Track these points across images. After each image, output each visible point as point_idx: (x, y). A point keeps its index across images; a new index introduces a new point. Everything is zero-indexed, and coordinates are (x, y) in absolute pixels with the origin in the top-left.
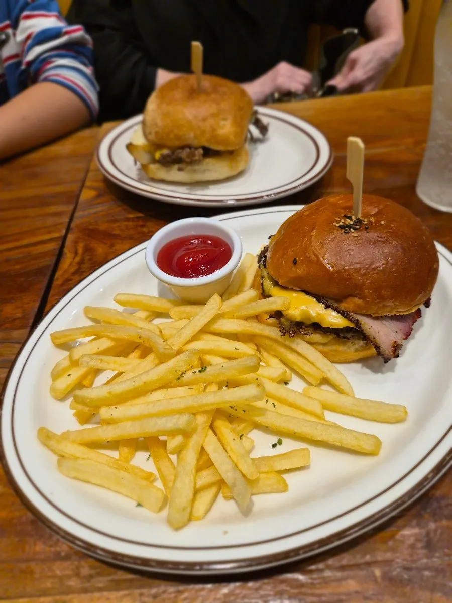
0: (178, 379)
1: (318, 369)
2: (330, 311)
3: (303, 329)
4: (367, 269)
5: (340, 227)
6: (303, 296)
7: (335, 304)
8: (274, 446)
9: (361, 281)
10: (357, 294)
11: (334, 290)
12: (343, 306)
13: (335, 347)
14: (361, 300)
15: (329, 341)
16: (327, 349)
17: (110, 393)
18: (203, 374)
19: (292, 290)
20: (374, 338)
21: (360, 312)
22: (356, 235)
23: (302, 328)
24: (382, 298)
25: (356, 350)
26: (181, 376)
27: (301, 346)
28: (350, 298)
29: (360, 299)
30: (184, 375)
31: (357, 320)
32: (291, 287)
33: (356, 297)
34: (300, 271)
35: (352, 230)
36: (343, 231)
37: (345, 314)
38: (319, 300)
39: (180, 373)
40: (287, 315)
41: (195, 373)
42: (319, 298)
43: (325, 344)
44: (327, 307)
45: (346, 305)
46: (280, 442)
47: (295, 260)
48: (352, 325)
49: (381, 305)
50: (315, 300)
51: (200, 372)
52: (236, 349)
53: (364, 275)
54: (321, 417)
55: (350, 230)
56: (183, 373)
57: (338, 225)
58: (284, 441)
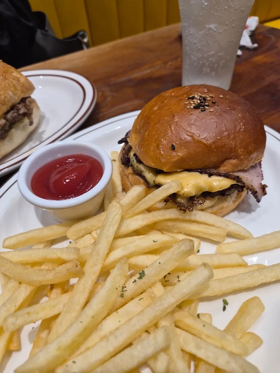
0: (122, 296)
1: (219, 227)
2: (214, 178)
3: (196, 201)
4: (234, 133)
5: (195, 108)
6: (185, 174)
7: (215, 171)
8: (224, 309)
9: (234, 143)
10: (232, 156)
11: (214, 159)
12: (222, 169)
13: (220, 206)
14: (236, 160)
15: (216, 202)
16: (215, 209)
17: (59, 349)
18: (144, 279)
19: (176, 172)
20: (252, 186)
21: (237, 170)
22: (212, 110)
23: (194, 200)
24: (250, 153)
25: (234, 202)
26: (122, 291)
27: (198, 215)
28: (227, 161)
29: (234, 159)
30: (125, 289)
31: (238, 177)
32: (175, 170)
33: (231, 159)
34: (180, 153)
35: (206, 107)
36: (200, 110)
37: (226, 176)
38: (201, 173)
39: (120, 289)
40: (184, 194)
41: (135, 281)
42: (202, 171)
43: (212, 207)
44: (210, 175)
45: (225, 168)
46: (226, 303)
47: (172, 145)
48: (234, 182)
49: (250, 159)
50: (198, 174)
51: (140, 278)
52: (154, 241)
53: (234, 138)
54: (245, 265)
55: (204, 108)
56: (123, 287)
57: (192, 107)
58: (228, 299)
